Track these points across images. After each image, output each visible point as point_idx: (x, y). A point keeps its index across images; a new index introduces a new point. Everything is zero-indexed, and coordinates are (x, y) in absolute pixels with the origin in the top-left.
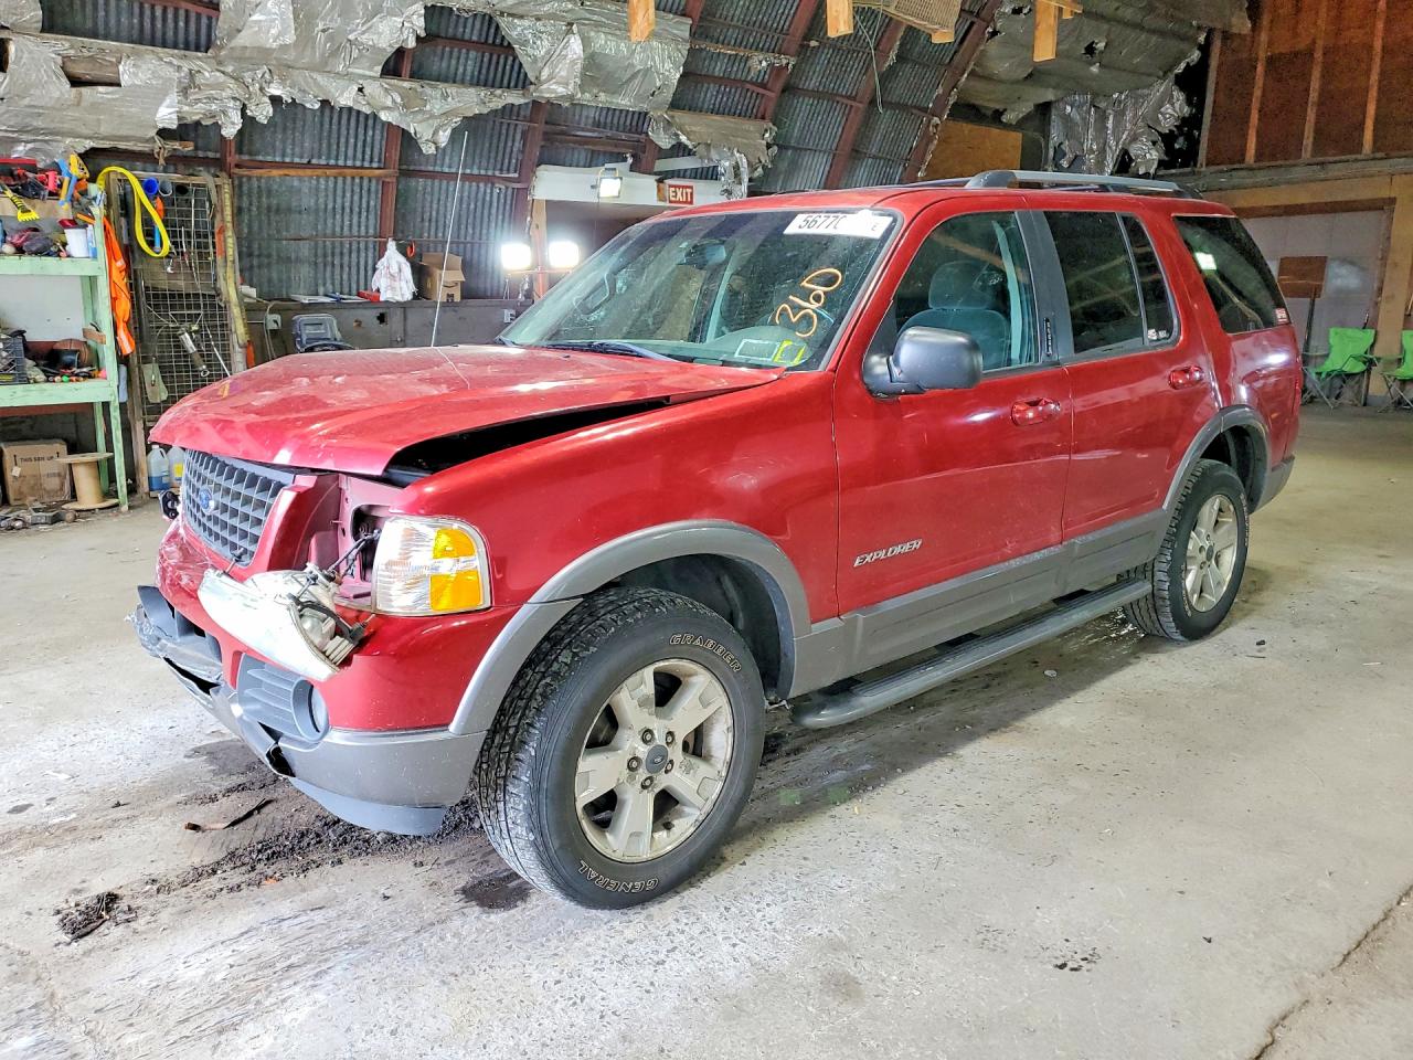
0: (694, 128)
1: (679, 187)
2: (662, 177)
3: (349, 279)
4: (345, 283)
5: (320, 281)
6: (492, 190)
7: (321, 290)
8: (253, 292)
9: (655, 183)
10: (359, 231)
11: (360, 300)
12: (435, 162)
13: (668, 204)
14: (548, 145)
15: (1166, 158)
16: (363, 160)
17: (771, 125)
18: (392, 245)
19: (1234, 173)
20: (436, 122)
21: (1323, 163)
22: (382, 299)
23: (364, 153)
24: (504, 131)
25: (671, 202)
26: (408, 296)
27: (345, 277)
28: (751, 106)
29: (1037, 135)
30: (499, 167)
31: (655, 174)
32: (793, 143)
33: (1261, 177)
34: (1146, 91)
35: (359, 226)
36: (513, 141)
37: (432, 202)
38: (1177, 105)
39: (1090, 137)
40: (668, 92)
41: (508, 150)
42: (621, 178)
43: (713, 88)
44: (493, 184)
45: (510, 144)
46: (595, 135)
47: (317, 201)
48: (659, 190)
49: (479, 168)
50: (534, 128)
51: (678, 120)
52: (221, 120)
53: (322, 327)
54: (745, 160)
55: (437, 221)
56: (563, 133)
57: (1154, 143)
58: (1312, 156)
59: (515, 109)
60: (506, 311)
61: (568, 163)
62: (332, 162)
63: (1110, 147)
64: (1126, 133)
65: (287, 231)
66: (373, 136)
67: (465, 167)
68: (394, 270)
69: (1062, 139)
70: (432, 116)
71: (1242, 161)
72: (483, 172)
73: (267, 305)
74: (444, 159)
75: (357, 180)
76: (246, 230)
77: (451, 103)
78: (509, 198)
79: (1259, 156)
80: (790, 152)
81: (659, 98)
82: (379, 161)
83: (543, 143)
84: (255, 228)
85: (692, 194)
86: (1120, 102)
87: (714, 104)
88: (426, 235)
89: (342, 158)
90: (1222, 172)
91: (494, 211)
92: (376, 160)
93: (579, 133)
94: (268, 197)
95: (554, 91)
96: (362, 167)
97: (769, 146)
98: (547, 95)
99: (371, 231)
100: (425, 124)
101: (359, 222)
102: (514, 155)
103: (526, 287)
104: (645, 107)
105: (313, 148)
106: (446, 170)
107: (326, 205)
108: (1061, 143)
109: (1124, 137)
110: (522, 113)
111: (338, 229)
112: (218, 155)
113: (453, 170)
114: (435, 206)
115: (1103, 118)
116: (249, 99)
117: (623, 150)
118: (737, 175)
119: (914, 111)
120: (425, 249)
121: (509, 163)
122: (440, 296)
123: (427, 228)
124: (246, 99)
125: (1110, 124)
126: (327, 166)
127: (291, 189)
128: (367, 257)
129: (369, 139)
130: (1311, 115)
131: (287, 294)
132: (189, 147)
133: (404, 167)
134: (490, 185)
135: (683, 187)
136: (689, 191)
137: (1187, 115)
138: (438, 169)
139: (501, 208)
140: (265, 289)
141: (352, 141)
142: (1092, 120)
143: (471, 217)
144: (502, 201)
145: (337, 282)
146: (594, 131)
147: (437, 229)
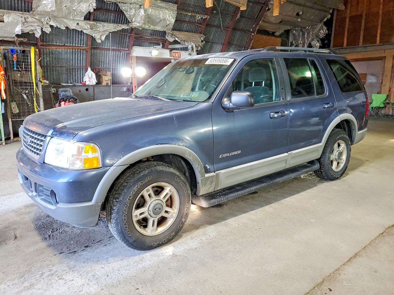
0: (180, 36)
1: (176, 53)
2: (171, 50)
3: (78, 79)
4: (77, 80)
5: (69, 79)
6: (120, 53)
7: (69, 82)
8: (48, 82)
9: (169, 52)
10: (80, 65)
11: (81, 84)
12: (103, 45)
13: (173, 58)
14: (137, 40)
15: (322, 45)
16: (81, 44)
17: (203, 35)
18: (89, 69)
19: (340, 50)
20: (101, 33)
21: (365, 47)
22: (87, 84)
23: (81, 42)
24: (123, 36)
25: (174, 57)
26: (94, 83)
27: (76, 78)
28: (197, 30)
29: (286, 39)
30: (122, 47)
31: (169, 49)
32: (211, 41)
33: (348, 51)
34: (316, 27)
35: (80, 63)
36: (126, 39)
37: (102, 56)
38: (324, 30)
39: (300, 39)
40: (171, 26)
41: (125, 42)
42: (158, 50)
43: (186, 25)
44: (120, 52)
45: (125, 40)
46: (151, 38)
47: (67, 56)
48: (170, 54)
49: (116, 47)
50: (132, 36)
51: (175, 34)
52: (35, 32)
53: (67, 92)
54: (194, 45)
55: (104, 62)
56: (141, 37)
57: (318, 41)
58: (362, 45)
59: (126, 30)
60: (124, 88)
61: (143, 45)
62: (71, 45)
63: (306, 42)
64: (310, 38)
65: (58, 64)
66: (83, 37)
67: (112, 47)
68: (90, 76)
69: (293, 40)
70: (100, 32)
71: (343, 46)
72: (117, 48)
73: (52, 86)
74: (105, 44)
75: (79, 50)
76: (46, 64)
77: (105, 28)
78: (125, 56)
79: (348, 45)
80: (210, 43)
81: (168, 27)
82: (86, 45)
83: (135, 40)
84: (48, 64)
85: (180, 55)
86: (309, 29)
87: (186, 29)
88: (101, 66)
89: (74, 44)
90: (337, 49)
91: (121, 59)
92: (85, 44)
93: (146, 37)
94: (52, 55)
95: (136, 25)
96: (80, 46)
97: (202, 41)
98: (134, 26)
99: (84, 65)
100: (97, 34)
101: (80, 62)
102: (126, 43)
103: (130, 81)
104: (165, 30)
105: (65, 41)
106: (106, 47)
107: (70, 57)
108: (293, 41)
109: (310, 39)
110: (128, 31)
111: (74, 64)
112: (36, 42)
113: (108, 48)
114: (103, 58)
115: (304, 34)
116: (43, 26)
117: (159, 42)
118: (193, 49)
119: (246, 31)
120: (100, 70)
121: (125, 46)
122: (104, 83)
123: (101, 64)
124: (42, 26)
125: (306, 36)
126: (70, 46)
127: (59, 52)
128: (83, 72)
129: (82, 38)
130: (362, 33)
131: (59, 83)
132: (26, 40)
133: (93, 46)
134: (119, 52)
135: (177, 53)
136: (179, 54)
137: (327, 33)
138: (104, 47)
139: (123, 58)
140: (52, 81)
141: (77, 39)
142: (301, 35)
143: (114, 61)
144: (123, 56)
145: (74, 79)
146: (150, 37)
147: (104, 64)
